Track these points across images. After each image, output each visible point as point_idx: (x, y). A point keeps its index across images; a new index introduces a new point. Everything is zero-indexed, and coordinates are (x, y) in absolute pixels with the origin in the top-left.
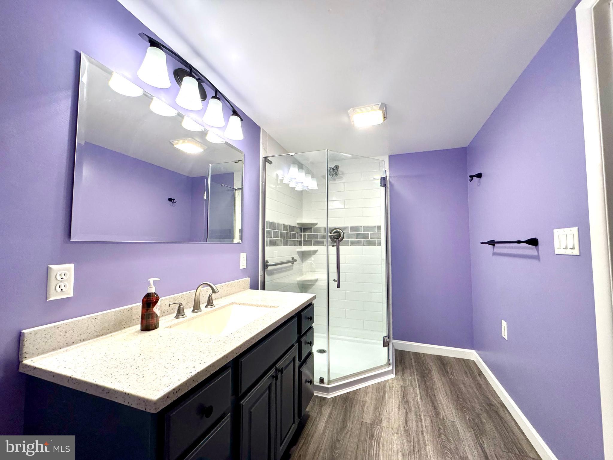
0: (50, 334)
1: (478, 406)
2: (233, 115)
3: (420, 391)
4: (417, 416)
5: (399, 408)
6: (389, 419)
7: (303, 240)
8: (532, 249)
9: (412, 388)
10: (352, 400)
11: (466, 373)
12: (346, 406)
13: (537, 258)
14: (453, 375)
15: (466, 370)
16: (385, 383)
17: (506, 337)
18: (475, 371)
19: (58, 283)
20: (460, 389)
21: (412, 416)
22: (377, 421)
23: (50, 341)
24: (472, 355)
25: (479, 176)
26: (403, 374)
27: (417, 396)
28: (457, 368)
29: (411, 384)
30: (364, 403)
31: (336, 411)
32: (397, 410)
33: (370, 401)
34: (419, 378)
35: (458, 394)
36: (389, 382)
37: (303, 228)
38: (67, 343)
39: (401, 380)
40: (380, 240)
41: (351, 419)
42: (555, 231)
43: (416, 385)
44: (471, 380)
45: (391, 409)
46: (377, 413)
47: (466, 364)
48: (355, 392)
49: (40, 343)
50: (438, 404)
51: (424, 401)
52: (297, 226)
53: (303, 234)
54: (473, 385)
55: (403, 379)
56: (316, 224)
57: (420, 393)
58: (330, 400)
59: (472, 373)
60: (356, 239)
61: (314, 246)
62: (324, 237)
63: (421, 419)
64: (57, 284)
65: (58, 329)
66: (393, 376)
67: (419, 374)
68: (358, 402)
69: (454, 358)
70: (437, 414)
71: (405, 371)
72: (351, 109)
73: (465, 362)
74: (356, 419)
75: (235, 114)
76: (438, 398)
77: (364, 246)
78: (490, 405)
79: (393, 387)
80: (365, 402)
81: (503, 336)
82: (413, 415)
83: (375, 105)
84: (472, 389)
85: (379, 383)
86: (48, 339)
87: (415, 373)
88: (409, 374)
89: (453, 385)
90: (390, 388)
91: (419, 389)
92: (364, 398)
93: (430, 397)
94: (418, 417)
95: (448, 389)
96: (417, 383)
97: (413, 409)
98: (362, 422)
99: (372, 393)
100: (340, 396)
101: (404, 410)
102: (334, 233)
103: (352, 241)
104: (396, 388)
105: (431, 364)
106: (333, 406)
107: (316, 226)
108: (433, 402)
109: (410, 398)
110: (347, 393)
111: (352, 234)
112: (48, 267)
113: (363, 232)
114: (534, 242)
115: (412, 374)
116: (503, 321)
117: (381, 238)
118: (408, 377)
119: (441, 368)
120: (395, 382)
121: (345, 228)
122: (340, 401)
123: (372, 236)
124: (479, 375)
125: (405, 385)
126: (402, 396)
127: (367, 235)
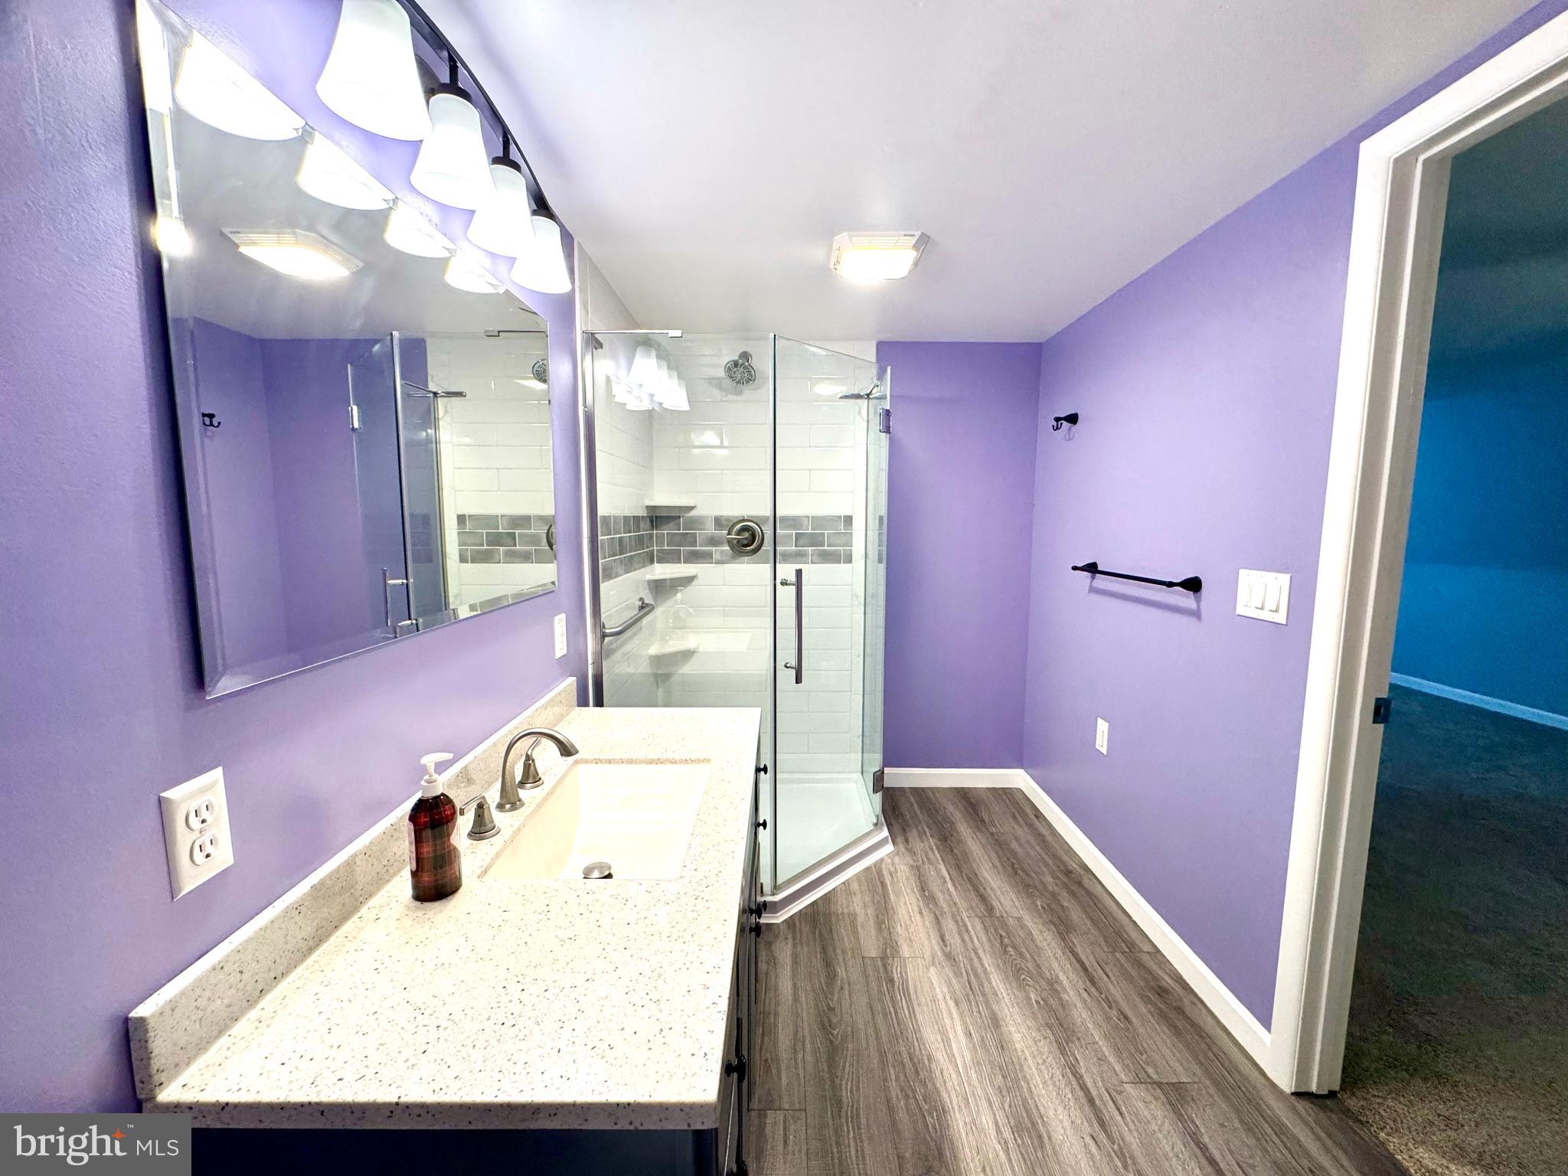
0: (208, 994)
1: (1049, 879)
3: (947, 870)
4: (956, 922)
5: (921, 913)
6: (910, 940)
7: (655, 548)
8: (1187, 596)
9: (931, 867)
10: (828, 916)
11: (1014, 817)
12: (820, 932)
13: (1196, 614)
14: (995, 826)
15: (1014, 810)
16: (878, 864)
17: (1104, 750)
18: (1028, 810)
19: (195, 838)
20: (1013, 852)
21: (949, 925)
22: (889, 950)
23: (209, 1011)
24: (1018, 779)
25: (1073, 419)
26: (907, 841)
27: (945, 882)
28: (997, 809)
29: (928, 859)
30: (852, 918)
31: (804, 947)
32: (918, 917)
33: (863, 911)
34: (939, 843)
35: (1012, 863)
36: (886, 864)
37: (657, 518)
38: (248, 1001)
39: (907, 854)
40: (851, 550)
41: (840, 958)
42: (1243, 573)
43: (937, 859)
44: (1026, 828)
45: (907, 918)
46: (885, 934)
47: (1010, 797)
48: (826, 898)
49: (189, 1028)
50: (985, 889)
51: (959, 888)
52: (643, 514)
53: (655, 532)
54: (1032, 841)
55: (907, 850)
56: (691, 508)
57: (949, 874)
58: (781, 925)
59: (1022, 812)
60: (794, 548)
61: (686, 565)
62: (713, 541)
63: (965, 926)
64: (193, 844)
65: (222, 971)
66: (889, 848)
67: (935, 835)
68: (841, 917)
69: (988, 789)
70: (990, 910)
71: (909, 834)
72: (846, 233)
73: (1005, 793)
74: (849, 954)
75: (543, 211)
76: (983, 877)
77: (812, 563)
78: (1068, 872)
79: (896, 872)
80: (855, 915)
81: (1097, 747)
82: (950, 921)
83: (905, 235)
84: (1033, 848)
85: (868, 869)
86: (204, 1010)
87: (928, 834)
88: (917, 839)
89: (999, 845)
90: (891, 875)
91: (945, 865)
92: (848, 906)
93: (969, 879)
94: (961, 924)
95: (994, 856)
96: (936, 852)
97: (946, 909)
98: (863, 958)
99: (862, 892)
100: (800, 915)
101: (932, 915)
102: (739, 532)
104: (904, 874)
105: (951, 808)
106: (794, 939)
107: (693, 513)
108: (976, 890)
109: (935, 887)
110: (813, 904)
111: (784, 535)
112: (160, 800)
113: (810, 531)
114: (1193, 585)
115: (924, 838)
116: (1100, 721)
117: (852, 546)
118: (918, 846)
119: (968, 812)
120: (897, 860)
121: (766, 520)
122: (803, 925)
123: (832, 541)
124: (1036, 816)
125: (917, 863)
126: (919, 888)
127: (821, 539)
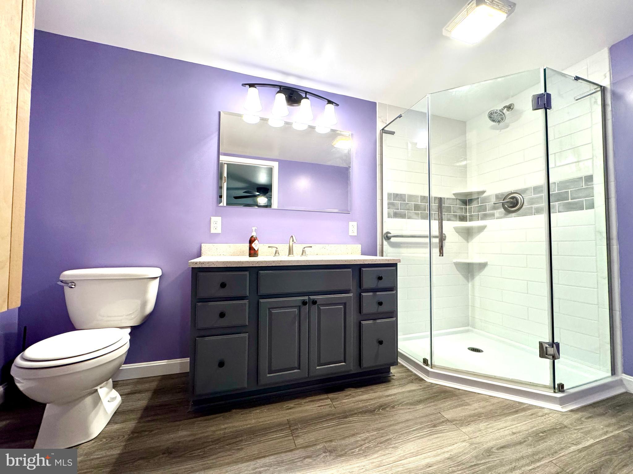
2: (327, 104)
3: (593, 444)
5: (515, 433)
6: (481, 431)
7: (468, 214)
10: (454, 395)
12: (438, 396)
21: (525, 450)
22: (458, 423)
26: (589, 417)
27: (575, 445)
29: (589, 432)
30: (465, 404)
31: (422, 392)
33: (477, 407)
37: (468, 200)
40: (593, 199)
41: (429, 405)
43: (598, 437)
45: (499, 427)
46: (470, 419)
48: (468, 393)
51: (582, 454)
52: (454, 197)
53: (468, 207)
55: (579, 420)
56: (483, 192)
57: (590, 446)
58: (426, 383)
60: (544, 204)
61: (482, 221)
62: (494, 208)
63: (538, 460)
66: (559, 408)
68: (459, 400)
71: (602, 417)
74: (436, 407)
77: (559, 212)
80: (469, 405)
82: (530, 450)
87: (625, 429)
92: (473, 401)
94: (536, 457)
96: (607, 437)
97: (540, 447)
98: (439, 413)
101: (520, 439)
102: (509, 201)
103: (535, 208)
106: (424, 388)
107: (485, 195)
109: (556, 439)
110: (456, 388)
111: (537, 198)
112: (210, 217)
113: (557, 192)
117: (593, 197)
120: (556, 415)
121: (525, 191)
122: (436, 389)
123: (575, 196)
125: (571, 426)
127: (566, 195)
